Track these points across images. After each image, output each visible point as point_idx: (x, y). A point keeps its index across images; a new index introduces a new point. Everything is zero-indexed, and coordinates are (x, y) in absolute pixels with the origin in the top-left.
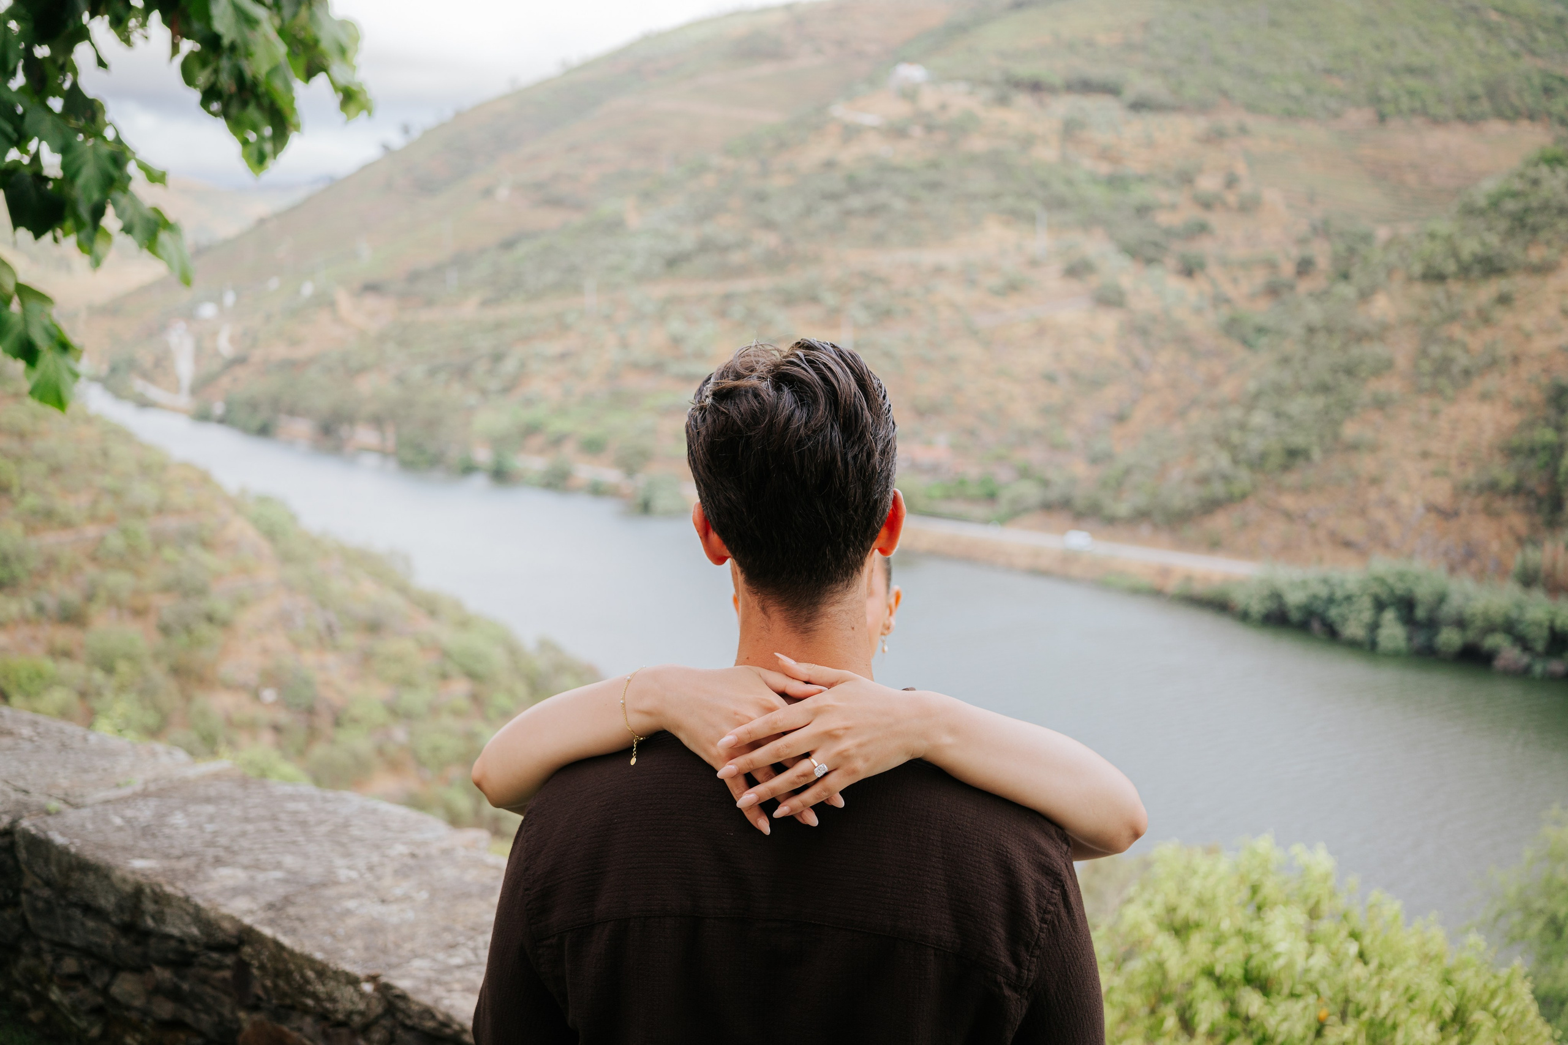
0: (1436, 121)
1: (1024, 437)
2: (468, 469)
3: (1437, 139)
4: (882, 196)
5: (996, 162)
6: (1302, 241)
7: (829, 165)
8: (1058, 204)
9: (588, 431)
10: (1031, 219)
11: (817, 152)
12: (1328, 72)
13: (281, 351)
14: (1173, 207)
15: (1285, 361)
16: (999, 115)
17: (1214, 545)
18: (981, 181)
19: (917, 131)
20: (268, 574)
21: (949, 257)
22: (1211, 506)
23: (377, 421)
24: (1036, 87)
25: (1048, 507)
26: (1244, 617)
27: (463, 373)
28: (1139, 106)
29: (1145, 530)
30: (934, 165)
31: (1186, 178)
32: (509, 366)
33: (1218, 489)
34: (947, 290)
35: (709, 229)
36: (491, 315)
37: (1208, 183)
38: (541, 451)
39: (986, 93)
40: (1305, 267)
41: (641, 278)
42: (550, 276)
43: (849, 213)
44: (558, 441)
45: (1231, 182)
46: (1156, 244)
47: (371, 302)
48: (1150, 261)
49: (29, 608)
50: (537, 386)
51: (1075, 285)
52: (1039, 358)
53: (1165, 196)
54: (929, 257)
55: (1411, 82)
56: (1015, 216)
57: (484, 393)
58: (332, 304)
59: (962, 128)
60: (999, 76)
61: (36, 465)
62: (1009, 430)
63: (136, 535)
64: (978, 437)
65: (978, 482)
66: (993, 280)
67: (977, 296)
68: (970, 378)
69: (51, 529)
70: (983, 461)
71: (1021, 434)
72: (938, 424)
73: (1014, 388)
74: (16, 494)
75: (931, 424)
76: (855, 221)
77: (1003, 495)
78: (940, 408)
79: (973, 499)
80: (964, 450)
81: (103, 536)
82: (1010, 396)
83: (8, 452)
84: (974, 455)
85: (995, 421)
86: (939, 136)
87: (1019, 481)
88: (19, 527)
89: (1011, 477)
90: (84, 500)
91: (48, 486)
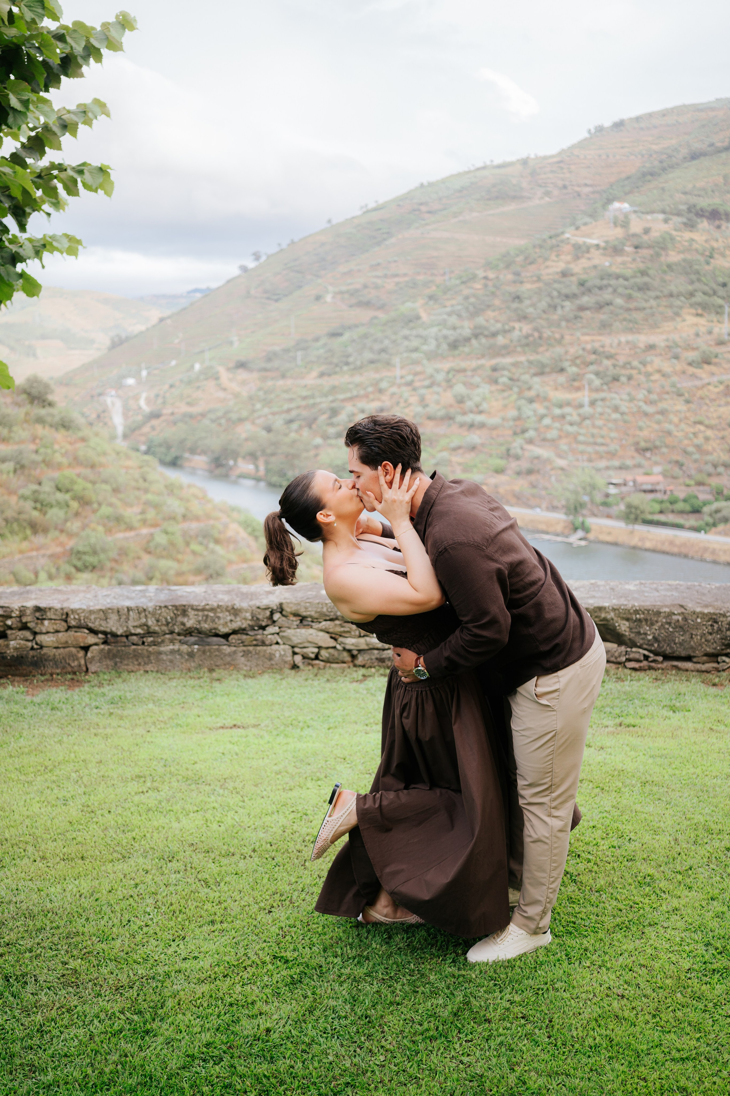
1: (718, 467)
4: (607, 296)
5: (688, 269)
7: (564, 274)
10: (718, 310)
11: (556, 265)
13: (184, 408)
16: (687, 235)
18: (679, 284)
19: (629, 249)
21: (658, 339)
23: (253, 456)
24: (714, 215)
27: (310, 422)
30: (644, 273)
34: (657, 362)
35: (480, 320)
36: (327, 382)
39: (677, 220)
41: (431, 356)
42: (368, 355)
43: (582, 308)
47: (242, 375)
54: (643, 339)
58: (217, 377)
59: (663, 245)
60: (684, 207)
61: (104, 486)
62: (706, 463)
63: (173, 534)
64: (684, 468)
65: (685, 501)
66: (692, 355)
67: (679, 366)
68: (677, 426)
69: (120, 531)
70: (688, 486)
71: (715, 466)
72: (654, 458)
73: (709, 433)
74: (95, 506)
75: (649, 459)
76: (588, 314)
77: (706, 509)
78: (656, 447)
79: (682, 512)
80: (674, 478)
81: (152, 535)
82: (707, 439)
83: (85, 479)
84: (681, 481)
85: (696, 456)
86: (645, 252)
87: (717, 500)
88: (101, 529)
89: (709, 497)
90: (137, 509)
91: (114, 500)
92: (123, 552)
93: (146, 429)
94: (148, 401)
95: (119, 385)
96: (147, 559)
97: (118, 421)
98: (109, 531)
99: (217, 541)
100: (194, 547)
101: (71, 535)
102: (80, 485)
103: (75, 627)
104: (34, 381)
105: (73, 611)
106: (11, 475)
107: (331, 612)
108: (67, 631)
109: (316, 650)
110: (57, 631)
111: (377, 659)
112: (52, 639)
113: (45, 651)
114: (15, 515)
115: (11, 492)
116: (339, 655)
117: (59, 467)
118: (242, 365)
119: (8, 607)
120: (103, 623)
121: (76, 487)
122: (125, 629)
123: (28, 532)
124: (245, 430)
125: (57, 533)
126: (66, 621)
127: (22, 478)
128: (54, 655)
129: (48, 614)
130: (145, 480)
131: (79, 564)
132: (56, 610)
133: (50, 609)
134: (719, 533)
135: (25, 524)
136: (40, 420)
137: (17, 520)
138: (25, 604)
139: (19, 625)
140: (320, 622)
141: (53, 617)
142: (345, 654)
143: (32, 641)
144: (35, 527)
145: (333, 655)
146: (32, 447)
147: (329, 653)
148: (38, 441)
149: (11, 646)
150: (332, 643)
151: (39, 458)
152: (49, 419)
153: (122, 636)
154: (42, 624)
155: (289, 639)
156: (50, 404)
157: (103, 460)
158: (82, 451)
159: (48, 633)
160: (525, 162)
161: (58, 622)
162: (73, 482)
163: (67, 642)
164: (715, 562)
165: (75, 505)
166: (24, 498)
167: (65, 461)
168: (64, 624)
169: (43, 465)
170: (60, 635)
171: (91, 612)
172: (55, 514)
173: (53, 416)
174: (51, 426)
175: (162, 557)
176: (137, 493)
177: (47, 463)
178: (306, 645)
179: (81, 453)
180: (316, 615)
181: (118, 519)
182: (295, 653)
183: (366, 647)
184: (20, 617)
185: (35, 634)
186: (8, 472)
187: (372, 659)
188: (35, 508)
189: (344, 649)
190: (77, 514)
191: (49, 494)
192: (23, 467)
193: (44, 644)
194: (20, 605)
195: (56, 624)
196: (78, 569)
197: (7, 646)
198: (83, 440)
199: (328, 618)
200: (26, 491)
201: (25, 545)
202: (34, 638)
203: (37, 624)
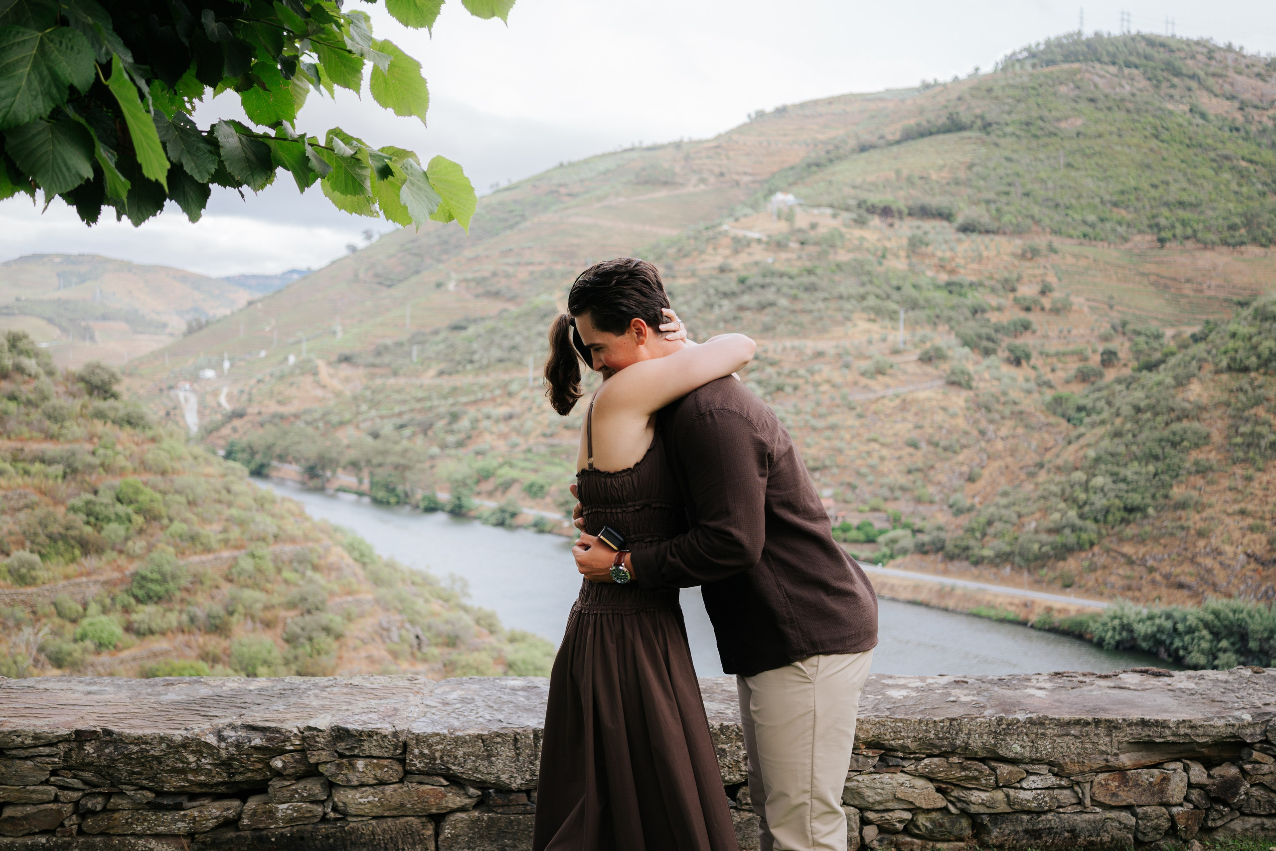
0: (1206, 246)
1: (895, 491)
2: (432, 508)
3: (1206, 259)
4: (769, 295)
5: (859, 270)
6: (1106, 338)
7: (722, 270)
8: (914, 305)
9: (532, 477)
10: (893, 316)
11: (713, 260)
12: (1115, 204)
13: (273, 407)
14: (999, 309)
15: (1117, 434)
16: (858, 232)
17: (1067, 585)
18: (848, 285)
19: (794, 245)
20: (367, 594)
21: (827, 345)
22: (1064, 552)
23: (355, 466)
24: (886, 212)
25: (922, 550)
26: (1099, 645)
27: (426, 429)
28: (966, 229)
29: (1007, 570)
30: (810, 272)
31: (1009, 286)
32: (464, 423)
33: (1069, 538)
34: (826, 371)
36: (447, 382)
37: (1027, 291)
38: (490, 494)
39: (846, 216)
40: (1109, 358)
42: (496, 353)
43: (741, 308)
44: (507, 486)
45: (1045, 291)
46: (989, 339)
47: (345, 370)
48: (987, 352)
49: (185, 618)
50: (487, 441)
51: (929, 369)
52: (904, 428)
53: (994, 301)
54: (810, 345)
55: (1182, 213)
56: (878, 313)
57: (444, 446)
58: (315, 372)
59: (831, 242)
60: (853, 203)
61: (178, 498)
62: (882, 486)
63: (260, 558)
64: (858, 491)
65: (858, 528)
66: (864, 365)
67: (850, 376)
68: (849, 443)
69: (195, 553)
70: (861, 512)
71: (892, 490)
72: (823, 480)
73: (885, 452)
74: (165, 521)
75: (818, 480)
76: (748, 315)
77: (881, 539)
78: (825, 467)
79: (856, 541)
80: (845, 502)
81: (235, 559)
82: (882, 459)
83: (154, 488)
84: (854, 506)
85: (871, 478)
86: (811, 249)
87: (894, 528)
88: (171, 550)
89: (886, 525)
90: (217, 527)
91: (189, 515)
92: (198, 579)
93: (226, 431)
94: (230, 397)
95: (195, 377)
96: (227, 589)
97: (192, 420)
98: (181, 553)
99: (316, 568)
100: (287, 574)
101: (131, 557)
102: (147, 495)
103: (420, 772)
104: (94, 368)
105: (419, 739)
106: (60, 480)
107: (942, 739)
108: (401, 781)
109: (907, 816)
110: (382, 783)
111: (1026, 831)
112: (371, 798)
113: (353, 823)
114: (62, 530)
115: (57, 502)
116: (953, 824)
117: (122, 471)
118: (346, 359)
119: (277, 731)
120: (483, 765)
121: (141, 498)
122: (528, 777)
123: (77, 552)
124: (347, 435)
125: (114, 554)
126: (402, 761)
127: (73, 485)
128: (373, 833)
129: (366, 745)
130: (229, 491)
131: (140, 593)
132: (385, 736)
133: (370, 734)
134: (898, 567)
135: (73, 542)
136: (100, 415)
137: (63, 537)
138: (312, 724)
139: (302, 768)
140: (919, 760)
141: (376, 752)
142: (965, 823)
143: (322, 802)
144: (86, 547)
145: (941, 825)
146: (89, 447)
147: (932, 821)
148: (96, 440)
149: (279, 815)
150: (940, 801)
151: (96, 461)
152: (111, 414)
153: (519, 791)
154: (352, 766)
155: (860, 795)
156: (115, 396)
157: (177, 465)
158: (152, 454)
159: (362, 785)
160: (678, 145)
161: (385, 762)
162: (137, 491)
163: (402, 805)
164: (893, 600)
165: (139, 520)
166: (74, 509)
167: (129, 465)
168: (397, 767)
169: (101, 470)
170: (389, 789)
171: (459, 741)
172: (114, 530)
173: (116, 410)
174: (114, 422)
175: (247, 586)
176: (218, 507)
177: (106, 468)
178: (890, 805)
179: (149, 457)
180: (912, 746)
181: (193, 538)
182: (864, 822)
183: (1009, 810)
184: (303, 751)
185: (331, 786)
186: (56, 477)
187: (1017, 832)
188: (88, 523)
189: (964, 813)
190: (141, 531)
191: (106, 506)
192: (75, 471)
193: (352, 810)
194: (302, 725)
195: (382, 767)
196: (139, 601)
197: (271, 814)
198: (153, 440)
199: (937, 752)
200: (78, 502)
201: (72, 569)
202: (330, 796)
203: (339, 766)
